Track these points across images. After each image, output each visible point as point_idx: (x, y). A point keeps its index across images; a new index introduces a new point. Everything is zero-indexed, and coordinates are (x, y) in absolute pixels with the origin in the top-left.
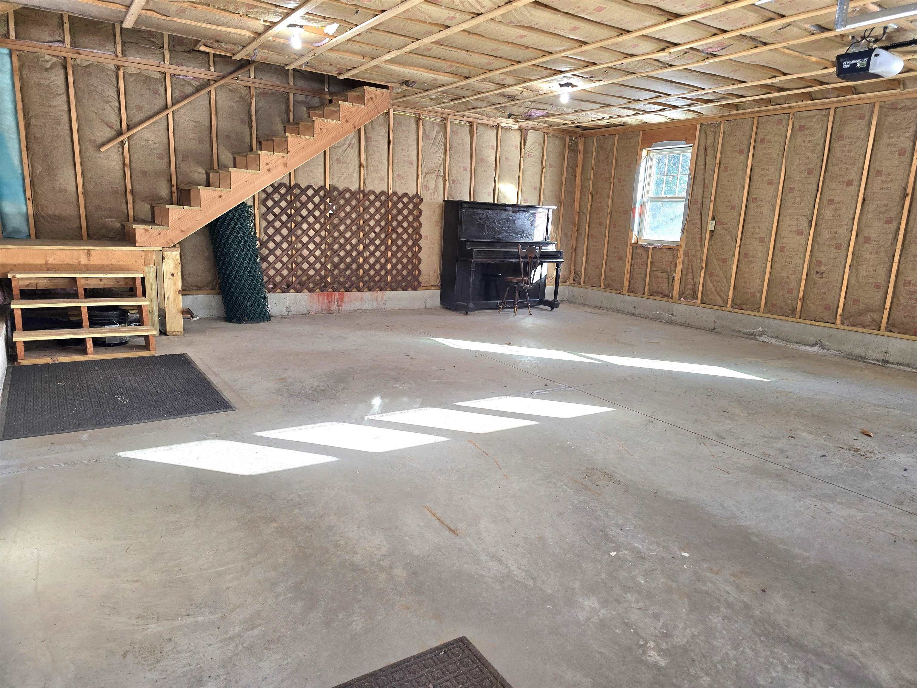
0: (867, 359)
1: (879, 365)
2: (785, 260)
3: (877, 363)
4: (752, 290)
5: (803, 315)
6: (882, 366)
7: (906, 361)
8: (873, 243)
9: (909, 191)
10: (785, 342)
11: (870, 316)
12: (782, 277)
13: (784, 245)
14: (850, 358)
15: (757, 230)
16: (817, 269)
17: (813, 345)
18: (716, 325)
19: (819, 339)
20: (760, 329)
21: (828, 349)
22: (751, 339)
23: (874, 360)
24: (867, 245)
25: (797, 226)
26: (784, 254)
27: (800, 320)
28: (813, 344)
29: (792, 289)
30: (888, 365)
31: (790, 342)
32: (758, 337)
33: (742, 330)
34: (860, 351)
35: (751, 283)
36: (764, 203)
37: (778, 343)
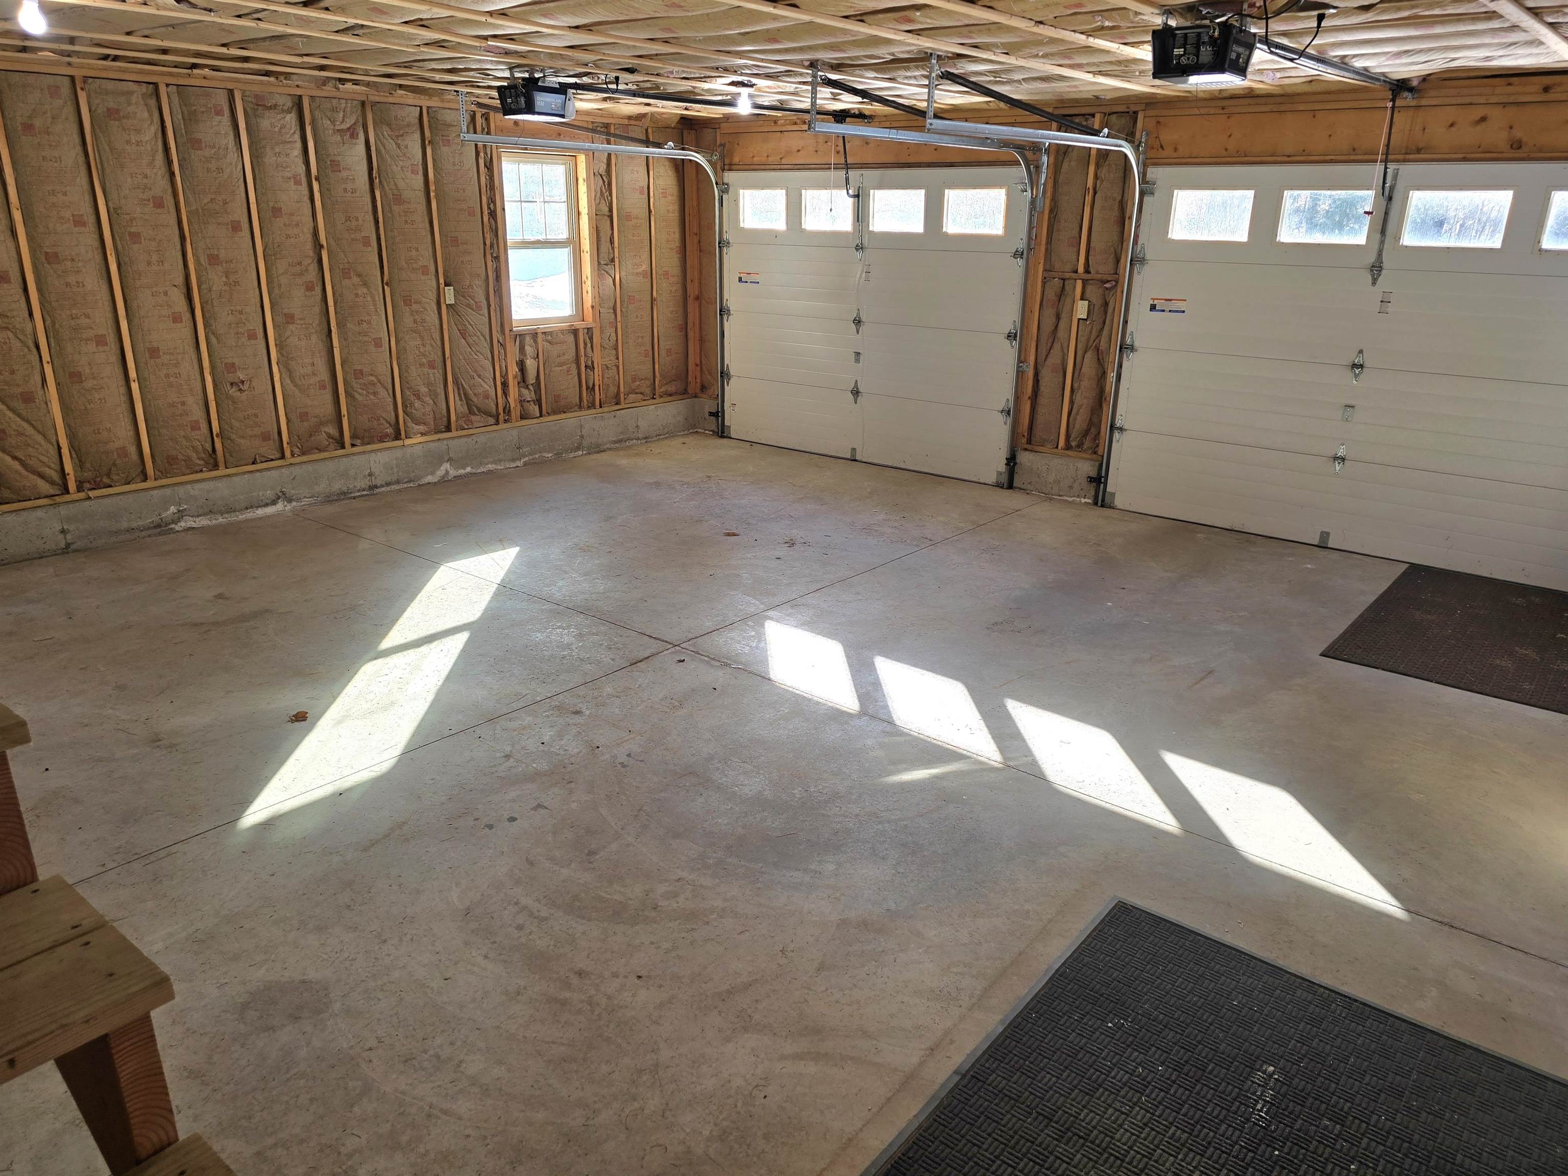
0: (351, 493)
1: (367, 495)
2: (165, 371)
3: (365, 493)
4: (118, 444)
5: (230, 460)
6: (371, 495)
7: (394, 478)
8: (299, 322)
9: (323, 242)
10: (226, 515)
11: (325, 432)
12: (172, 405)
13: (155, 345)
14: (330, 501)
15: (83, 321)
16: (231, 377)
17: (274, 503)
18: (69, 537)
19: (279, 488)
20: (173, 509)
21: (298, 500)
22: (160, 534)
23: (359, 491)
24: (291, 327)
25: (170, 306)
26: (159, 361)
27: (229, 471)
28: (274, 500)
29: (197, 422)
30: (378, 490)
31: (235, 511)
32: (173, 526)
33: (134, 525)
34: (338, 486)
35: (109, 430)
36: (80, 264)
37: (214, 522)
